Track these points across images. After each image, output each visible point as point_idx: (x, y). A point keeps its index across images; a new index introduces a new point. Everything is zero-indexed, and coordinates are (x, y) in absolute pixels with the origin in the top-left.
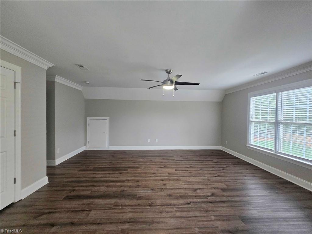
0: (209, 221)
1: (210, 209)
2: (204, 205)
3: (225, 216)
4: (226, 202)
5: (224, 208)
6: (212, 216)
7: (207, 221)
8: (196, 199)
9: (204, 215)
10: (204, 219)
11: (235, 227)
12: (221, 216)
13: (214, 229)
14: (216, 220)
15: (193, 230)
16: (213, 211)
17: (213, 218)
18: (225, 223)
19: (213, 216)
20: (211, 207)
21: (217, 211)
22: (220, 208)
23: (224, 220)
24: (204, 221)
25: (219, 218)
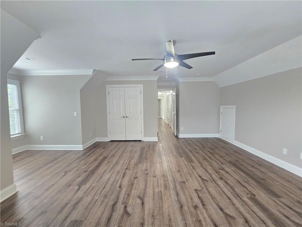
0: (96, 194)
1: (106, 200)
2: (113, 197)
3: (92, 209)
4: (108, 222)
5: (100, 214)
6: (99, 197)
7: (96, 192)
8: (125, 194)
9: (103, 193)
10: (99, 191)
11: (77, 209)
12: (94, 204)
13: (88, 194)
14: (93, 199)
15: (95, 183)
16: (102, 202)
17: (96, 198)
18: (87, 204)
19: (98, 199)
20: (108, 202)
21: (101, 205)
22: (103, 209)
23: (89, 205)
24: (97, 191)
25: (93, 202)
